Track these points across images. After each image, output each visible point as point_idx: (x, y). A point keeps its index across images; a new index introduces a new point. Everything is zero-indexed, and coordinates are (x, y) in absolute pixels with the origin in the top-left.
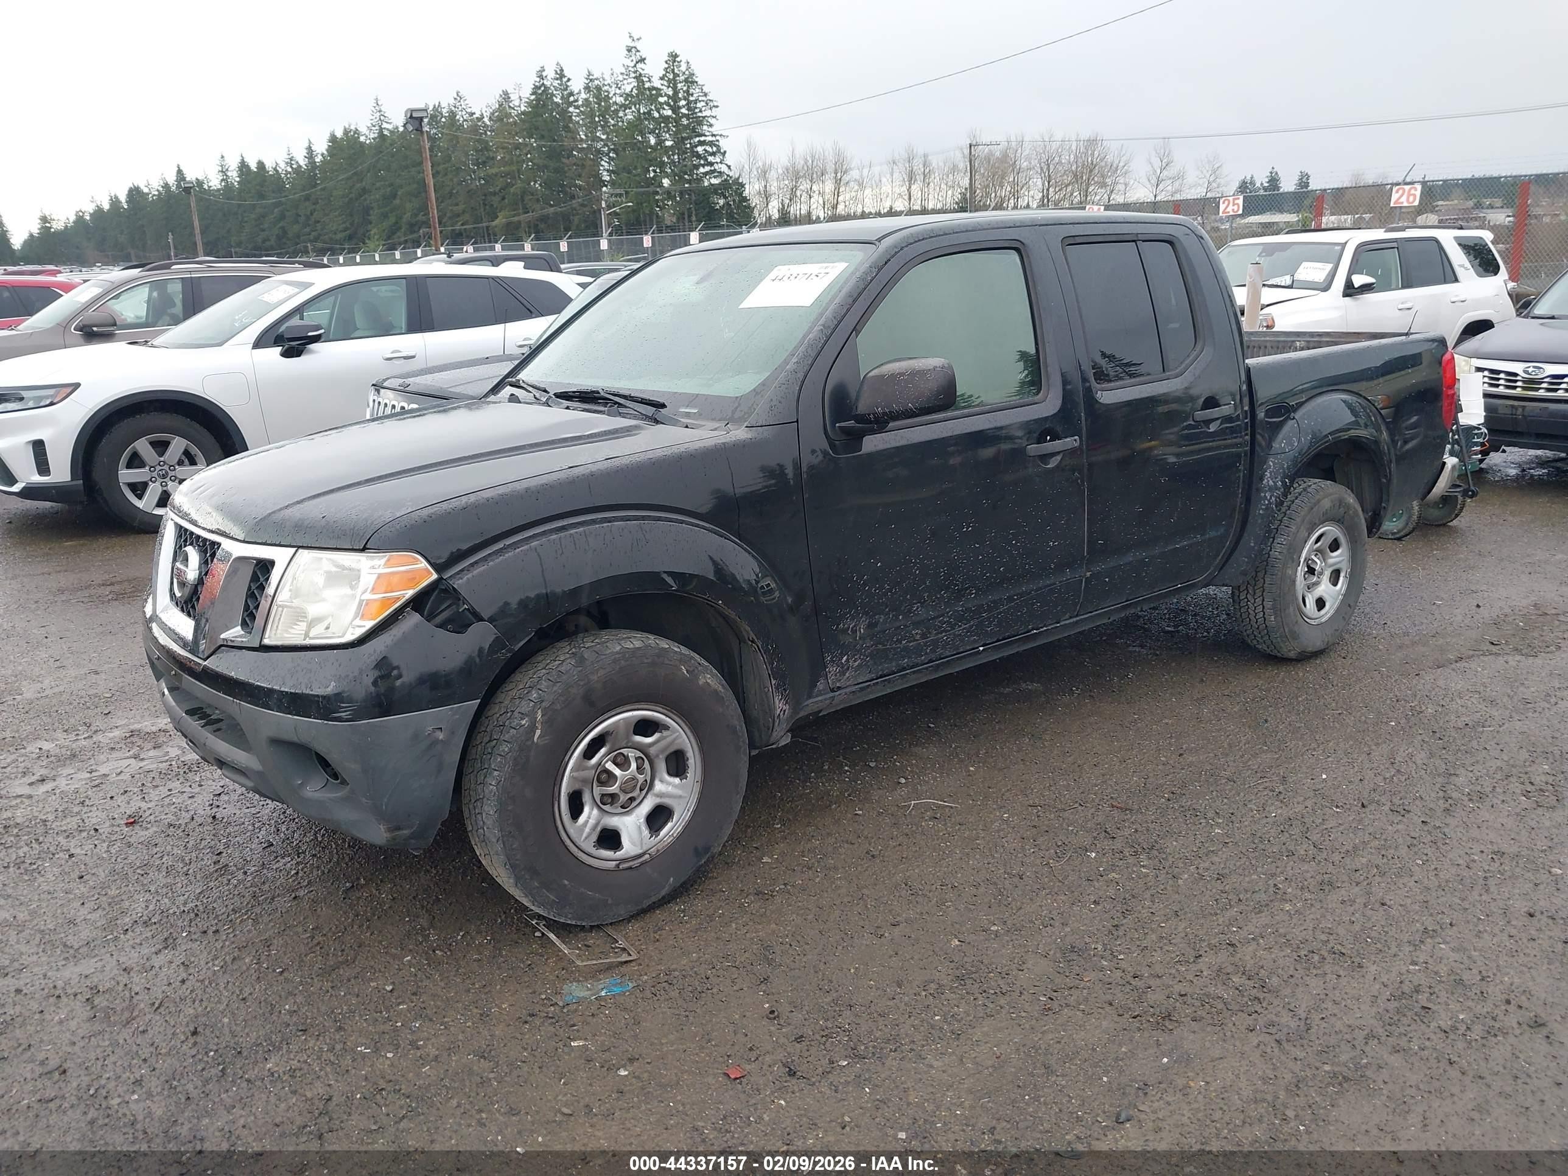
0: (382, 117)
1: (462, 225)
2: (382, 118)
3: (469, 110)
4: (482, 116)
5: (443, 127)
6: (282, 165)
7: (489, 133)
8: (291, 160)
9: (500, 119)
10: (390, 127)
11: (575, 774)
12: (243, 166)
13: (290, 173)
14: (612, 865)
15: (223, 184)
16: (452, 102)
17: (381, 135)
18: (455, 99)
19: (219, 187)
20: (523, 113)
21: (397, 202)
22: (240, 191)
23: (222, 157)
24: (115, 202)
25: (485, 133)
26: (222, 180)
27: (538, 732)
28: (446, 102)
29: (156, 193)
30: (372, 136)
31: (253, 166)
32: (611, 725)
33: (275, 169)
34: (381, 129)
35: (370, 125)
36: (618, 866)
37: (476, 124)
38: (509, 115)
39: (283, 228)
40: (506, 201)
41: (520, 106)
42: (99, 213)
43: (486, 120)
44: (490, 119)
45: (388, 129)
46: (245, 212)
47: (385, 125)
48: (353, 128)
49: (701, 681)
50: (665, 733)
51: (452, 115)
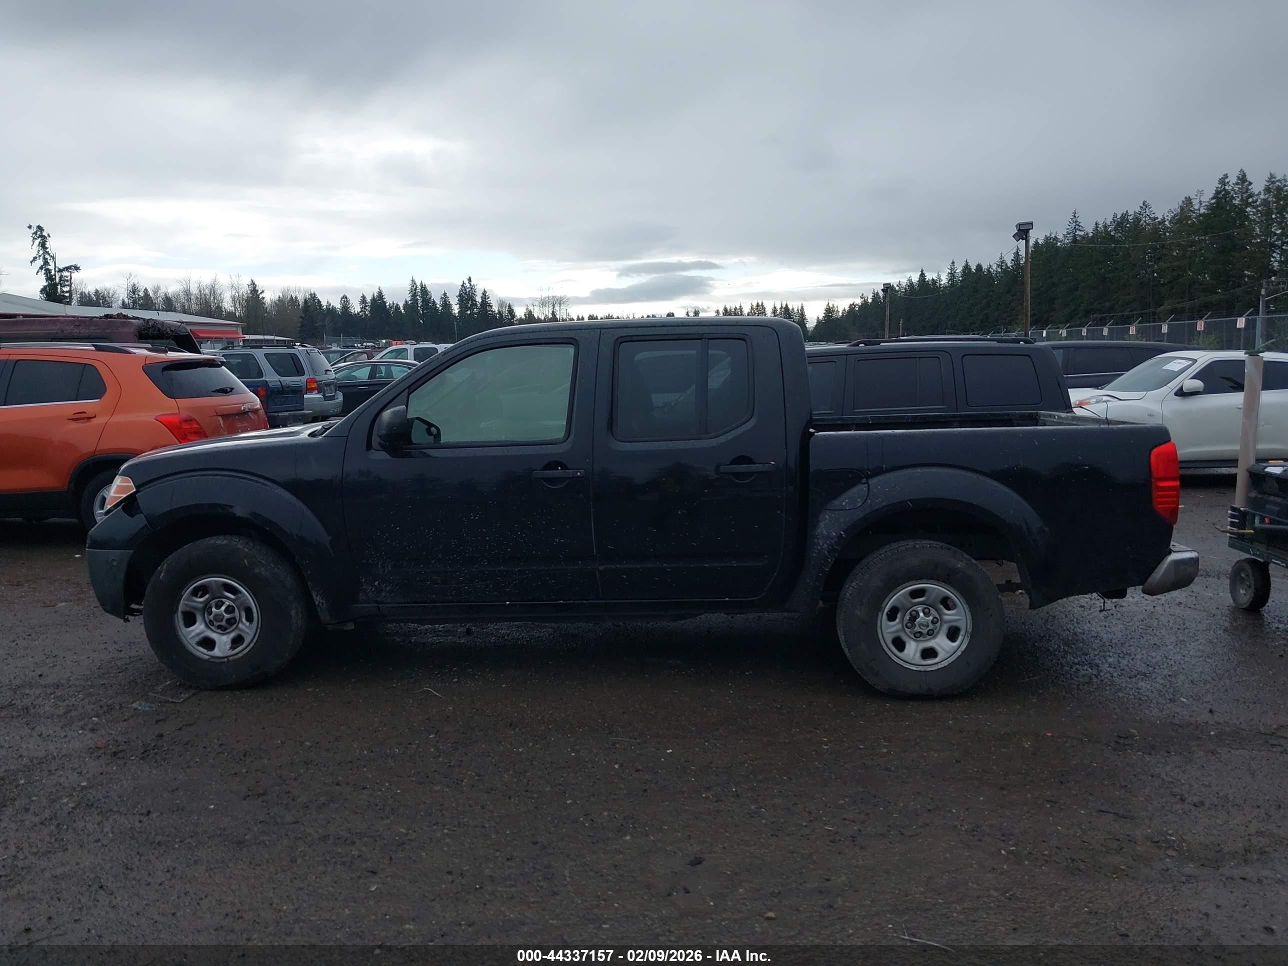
0: (1077, 225)
1: (1130, 311)
2: (1077, 227)
3: (1153, 216)
4: (1164, 220)
5: (1128, 232)
6: (994, 267)
7: (1168, 234)
8: (1002, 263)
9: (1180, 221)
10: (1082, 233)
11: (186, 602)
12: (967, 267)
13: (999, 273)
14: (207, 657)
15: (950, 283)
16: (1138, 210)
17: (1075, 240)
18: (1141, 207)
19: (947, 285)
20: (1201, 215)
21: (1078, 293)
22: (962, 287)
23: (953, 263)
24: (876, 296)
25: (1165, 234)
26: (950, 280)
27: (162, 574)
28: (1133, 208)
29: (904, 291)
30: (1067, 241)
31: (973, 268)
32: (206, 582)
33: (989, 270)
34: (1075, 236)
35: (1065, 233)
36: (209, 659)
37: (1157, 227)
38: (1189, 217)
39: (987, 314)
40: (1174, 291)
41: (1199, 210)
42: (865, 304)
43: (1167, 223)
44: (1170, 222)
45: (1080, 236)
46: (961, 303)
47: (1078, 233)
48: (1053, 236)
49: (257, 571)
50: (240, 595)
51: (1137, 220)
